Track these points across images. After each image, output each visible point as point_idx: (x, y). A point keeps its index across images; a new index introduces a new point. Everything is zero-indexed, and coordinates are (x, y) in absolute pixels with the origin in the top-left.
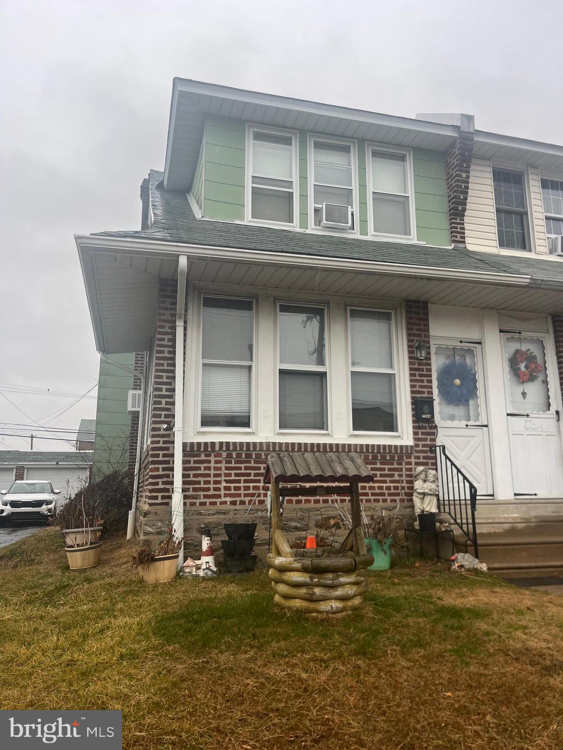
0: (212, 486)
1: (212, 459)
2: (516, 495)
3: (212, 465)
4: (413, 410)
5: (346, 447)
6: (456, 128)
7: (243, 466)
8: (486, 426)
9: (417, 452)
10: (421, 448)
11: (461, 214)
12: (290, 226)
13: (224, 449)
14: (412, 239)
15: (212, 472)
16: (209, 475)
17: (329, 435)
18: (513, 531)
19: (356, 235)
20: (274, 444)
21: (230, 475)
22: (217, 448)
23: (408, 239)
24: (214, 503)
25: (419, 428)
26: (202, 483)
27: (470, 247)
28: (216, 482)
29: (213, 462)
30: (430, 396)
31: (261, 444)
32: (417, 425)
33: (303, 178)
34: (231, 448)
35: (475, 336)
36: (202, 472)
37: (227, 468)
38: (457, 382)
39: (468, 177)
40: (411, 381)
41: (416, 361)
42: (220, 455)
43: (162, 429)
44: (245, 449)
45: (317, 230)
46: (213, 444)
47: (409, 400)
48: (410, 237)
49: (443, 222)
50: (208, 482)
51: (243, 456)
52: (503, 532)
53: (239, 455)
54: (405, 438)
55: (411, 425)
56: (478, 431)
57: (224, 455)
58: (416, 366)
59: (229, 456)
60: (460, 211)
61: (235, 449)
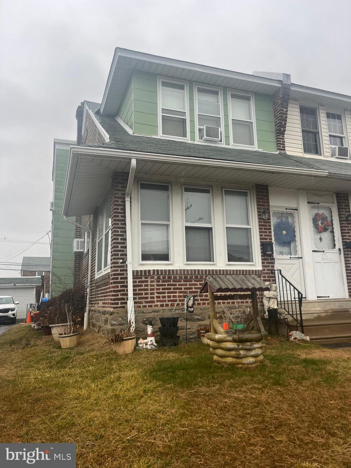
0: (149, 296)
1: (149, 280)
2: (318, 297)
3: (149, 283)
4: (261, 249)
5: (225, 271)
6: (280, 81)
7: (166, 283)
8: (301, 258)
9: (264, 273)
10: (266, 271)
11: (283, 133)
12: (185, 140)
13: (156, 274)
14: (255, 148)
15: (149, 288)
16: (147, 290)
17: (214, 264)
18: (319, 318)
19: (223, 145)
20: (184, 270)
21: (159, 289)
22: (152, 273)
23: (253, 148)
24: (151, 306)
25: (265, 259)
26: (144, 294)
27: (288, 153)
28: (151, 294)
29: (149, 282)
30: (271, 241)
31: (177, 270)
32: (264, 258)
33: (192, 110)
34: (160, 274)
35: (294, 206)
36: (143, 287)
37: (157, 285)
38: (284, 232)
39: (287, 111)
40: (260, 232)
41: (263, 221)
42: (153, 278)
43: (119, 263)
44: (167, 274)
45: (200, 142)
46: (149, 271)
47: (259, 243)
48: (254, 146)
49: (272, 137)
50: (147, 294)
51: (167, 278)
52: (313, 319)
53: (164, 278)
54: (257, 265)
55: (260, 258)
56: (296, 261)
57: (156, 277)
58: (263, 224)
59: (159, 278)
60: (282, 131)
61: (162, 274)
